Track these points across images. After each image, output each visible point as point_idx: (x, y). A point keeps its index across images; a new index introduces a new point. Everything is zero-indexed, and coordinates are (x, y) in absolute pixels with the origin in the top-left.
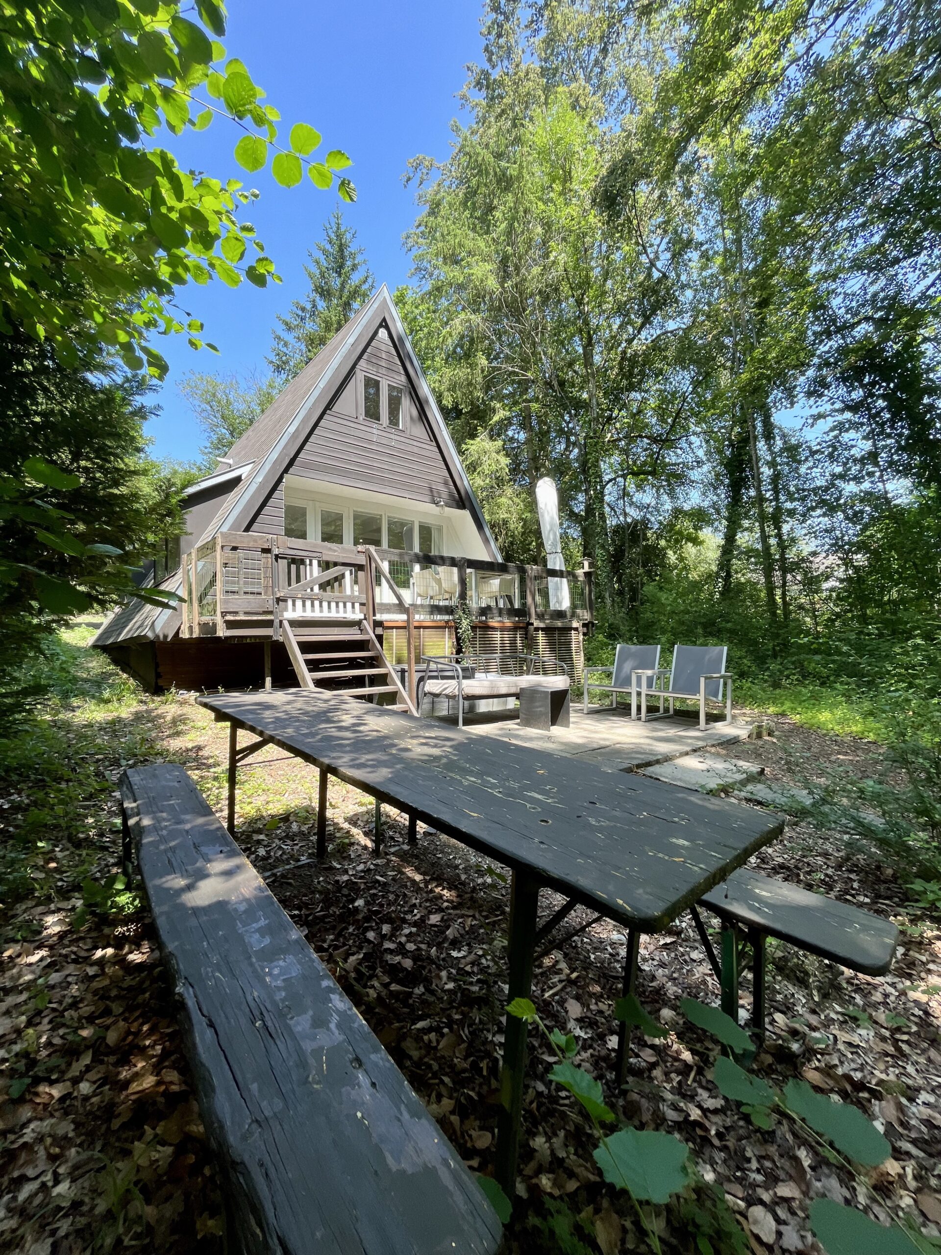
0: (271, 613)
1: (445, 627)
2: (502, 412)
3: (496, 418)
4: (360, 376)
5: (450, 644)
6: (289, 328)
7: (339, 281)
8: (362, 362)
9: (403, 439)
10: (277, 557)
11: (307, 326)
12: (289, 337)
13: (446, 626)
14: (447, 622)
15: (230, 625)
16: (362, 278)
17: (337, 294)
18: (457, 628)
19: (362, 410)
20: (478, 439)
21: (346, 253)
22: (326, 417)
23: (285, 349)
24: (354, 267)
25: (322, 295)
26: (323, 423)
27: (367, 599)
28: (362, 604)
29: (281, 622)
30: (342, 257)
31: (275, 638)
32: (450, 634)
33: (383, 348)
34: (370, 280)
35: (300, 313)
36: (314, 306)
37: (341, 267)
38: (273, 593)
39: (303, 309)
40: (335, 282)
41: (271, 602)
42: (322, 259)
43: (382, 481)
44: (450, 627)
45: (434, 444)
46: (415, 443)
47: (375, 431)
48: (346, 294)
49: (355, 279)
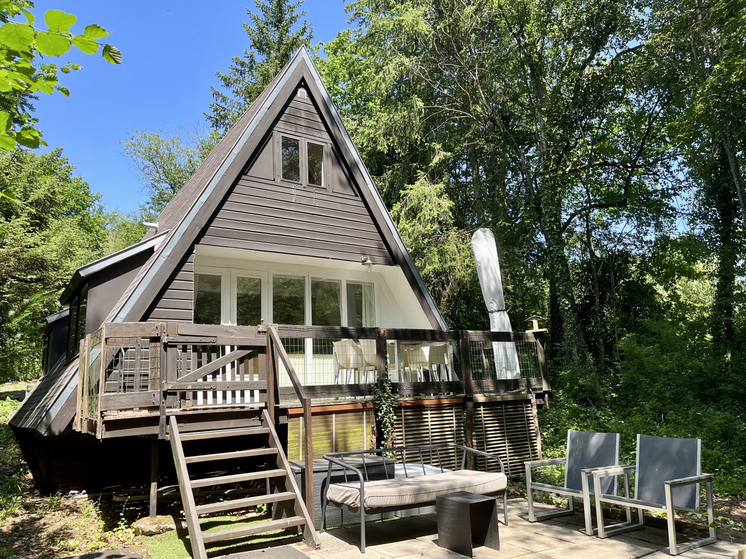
0: (157, 408)
1: (362, 410)
2: (442, 153)
3: (436, 160)
4: (277, 138)
5: (370, 430)
6: (228, 83)
7: (277, 35)
8: (280, 125)
9: (324, 197)
10: (166, 346)
11: (246, 80)
12: (227, 92)
13: (365, 408)
14: (365, 404)
15: (110, 425)
16: (300, 30)
17: (276, 47)
18: (376, 411)
19: (280, 171)
20: (418, 183)
21: (285, 8)
22: (241, 182)
23: (223, 105)
24: (293, 19)
25: (260, 49)
26: (237, 189)
27: (268, 385)
28: (262, 391)
29: (168, 418)
30: (281, 11)
31: (160, 438)
32: (368, 418)
33: (302, 107)
34: (308, 31)
35: (239, 67)
36: (252, 61)
37: (280, 21)
38: (161, 386)
39: (242, 64)
40: (273, 35)
41: (158, 396)
42: (261, 15)
43: (301, 243)
44: (368, 410)
45: (359, 198)
46: (338, 200)
47: (294, 192)
48: (283, 47)
49: (294, 30)
